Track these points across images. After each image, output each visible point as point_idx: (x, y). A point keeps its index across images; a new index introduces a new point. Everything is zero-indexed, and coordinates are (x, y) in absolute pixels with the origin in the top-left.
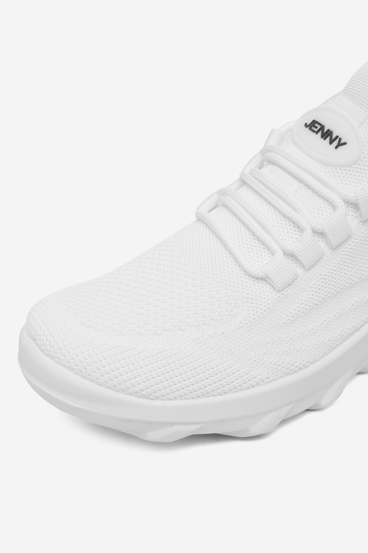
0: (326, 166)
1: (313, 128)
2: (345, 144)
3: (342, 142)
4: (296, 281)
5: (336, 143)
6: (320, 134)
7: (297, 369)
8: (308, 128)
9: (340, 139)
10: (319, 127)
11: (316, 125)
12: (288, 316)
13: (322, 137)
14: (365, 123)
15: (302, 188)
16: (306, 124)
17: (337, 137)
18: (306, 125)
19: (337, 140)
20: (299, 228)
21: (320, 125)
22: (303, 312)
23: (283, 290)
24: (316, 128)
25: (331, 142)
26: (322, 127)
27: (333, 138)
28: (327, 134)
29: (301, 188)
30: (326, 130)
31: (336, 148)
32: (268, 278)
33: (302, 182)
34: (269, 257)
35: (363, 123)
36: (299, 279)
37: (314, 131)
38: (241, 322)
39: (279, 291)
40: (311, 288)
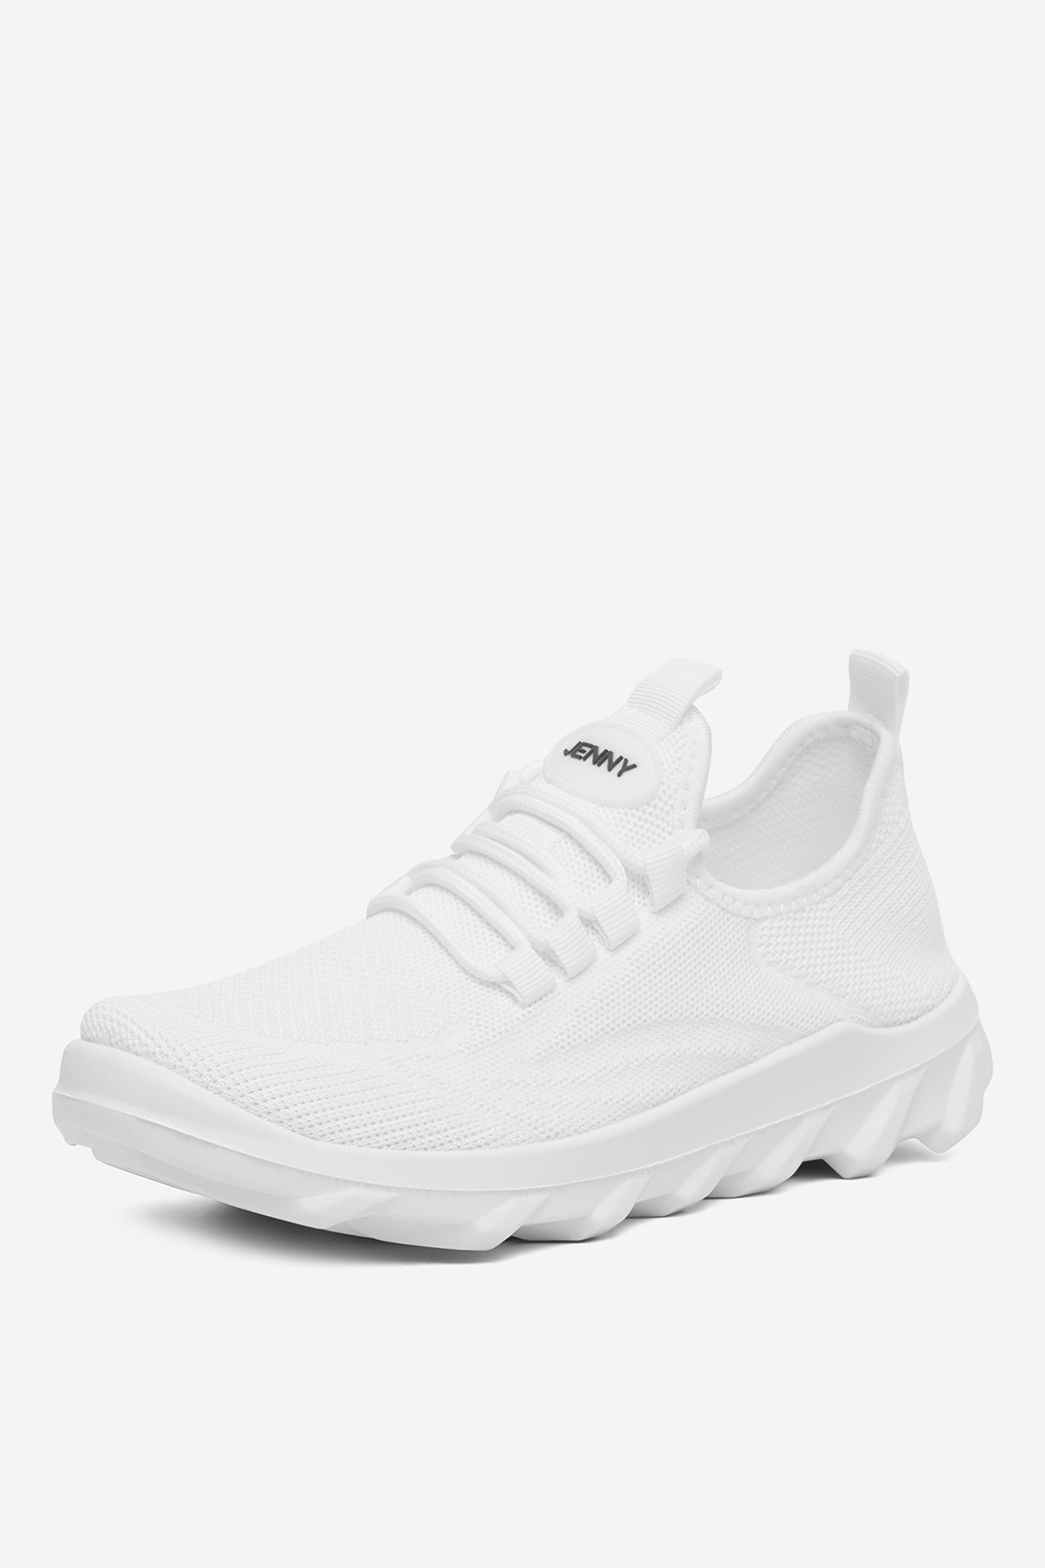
0: (603, 807)
1: (579, 754)
2: (634, 766)
3: (629, 764)
4: (550, 995)
5: (619, 767)
6: (590, 759)
7: (552, 1134)
8: (569, 756)
9: (626, 761)
10: (588, 750)
11: (584, 748)
12: (538, 1048)
13: (594, 763)
14: (666, 740)
15: (563, 841)
16: (566, 750)
17: (621, 758)
18: (566, 753)
19: (622, 763)
20: (557, 909)
21: (590, 746)
22: (563, 1048)
23: (530, 1006)
24: (584, 751)
25: (610, 769)
26: (594, 749)
27: (614, 761)
28: (603, 758)
29: (560, 842)
30: (600, 752)
31: (619, 775)
32: (509, 983)
33: (562, 830)
34: (507, 951)
35: (662, 740)
36: (555, 993)
37: (580, 758)
38: (459, 1045)
39: (523, 1007)
40: (576, 1011)
